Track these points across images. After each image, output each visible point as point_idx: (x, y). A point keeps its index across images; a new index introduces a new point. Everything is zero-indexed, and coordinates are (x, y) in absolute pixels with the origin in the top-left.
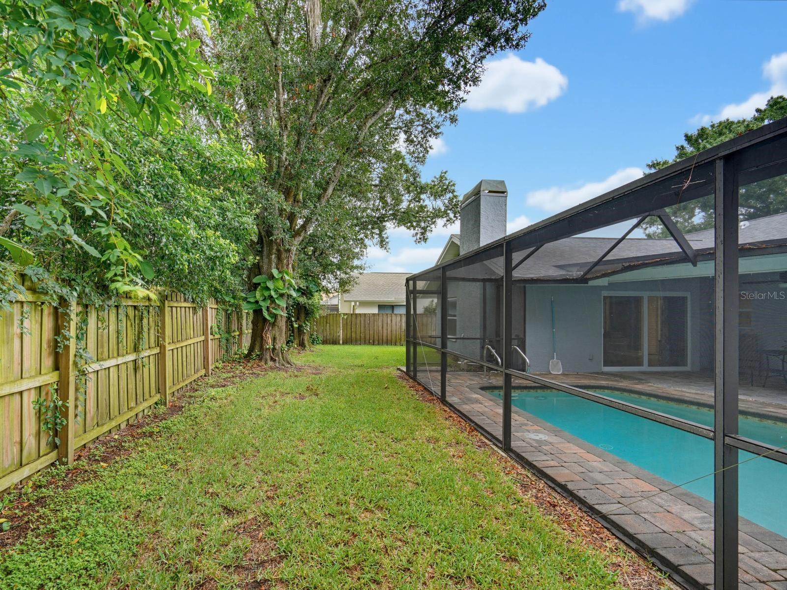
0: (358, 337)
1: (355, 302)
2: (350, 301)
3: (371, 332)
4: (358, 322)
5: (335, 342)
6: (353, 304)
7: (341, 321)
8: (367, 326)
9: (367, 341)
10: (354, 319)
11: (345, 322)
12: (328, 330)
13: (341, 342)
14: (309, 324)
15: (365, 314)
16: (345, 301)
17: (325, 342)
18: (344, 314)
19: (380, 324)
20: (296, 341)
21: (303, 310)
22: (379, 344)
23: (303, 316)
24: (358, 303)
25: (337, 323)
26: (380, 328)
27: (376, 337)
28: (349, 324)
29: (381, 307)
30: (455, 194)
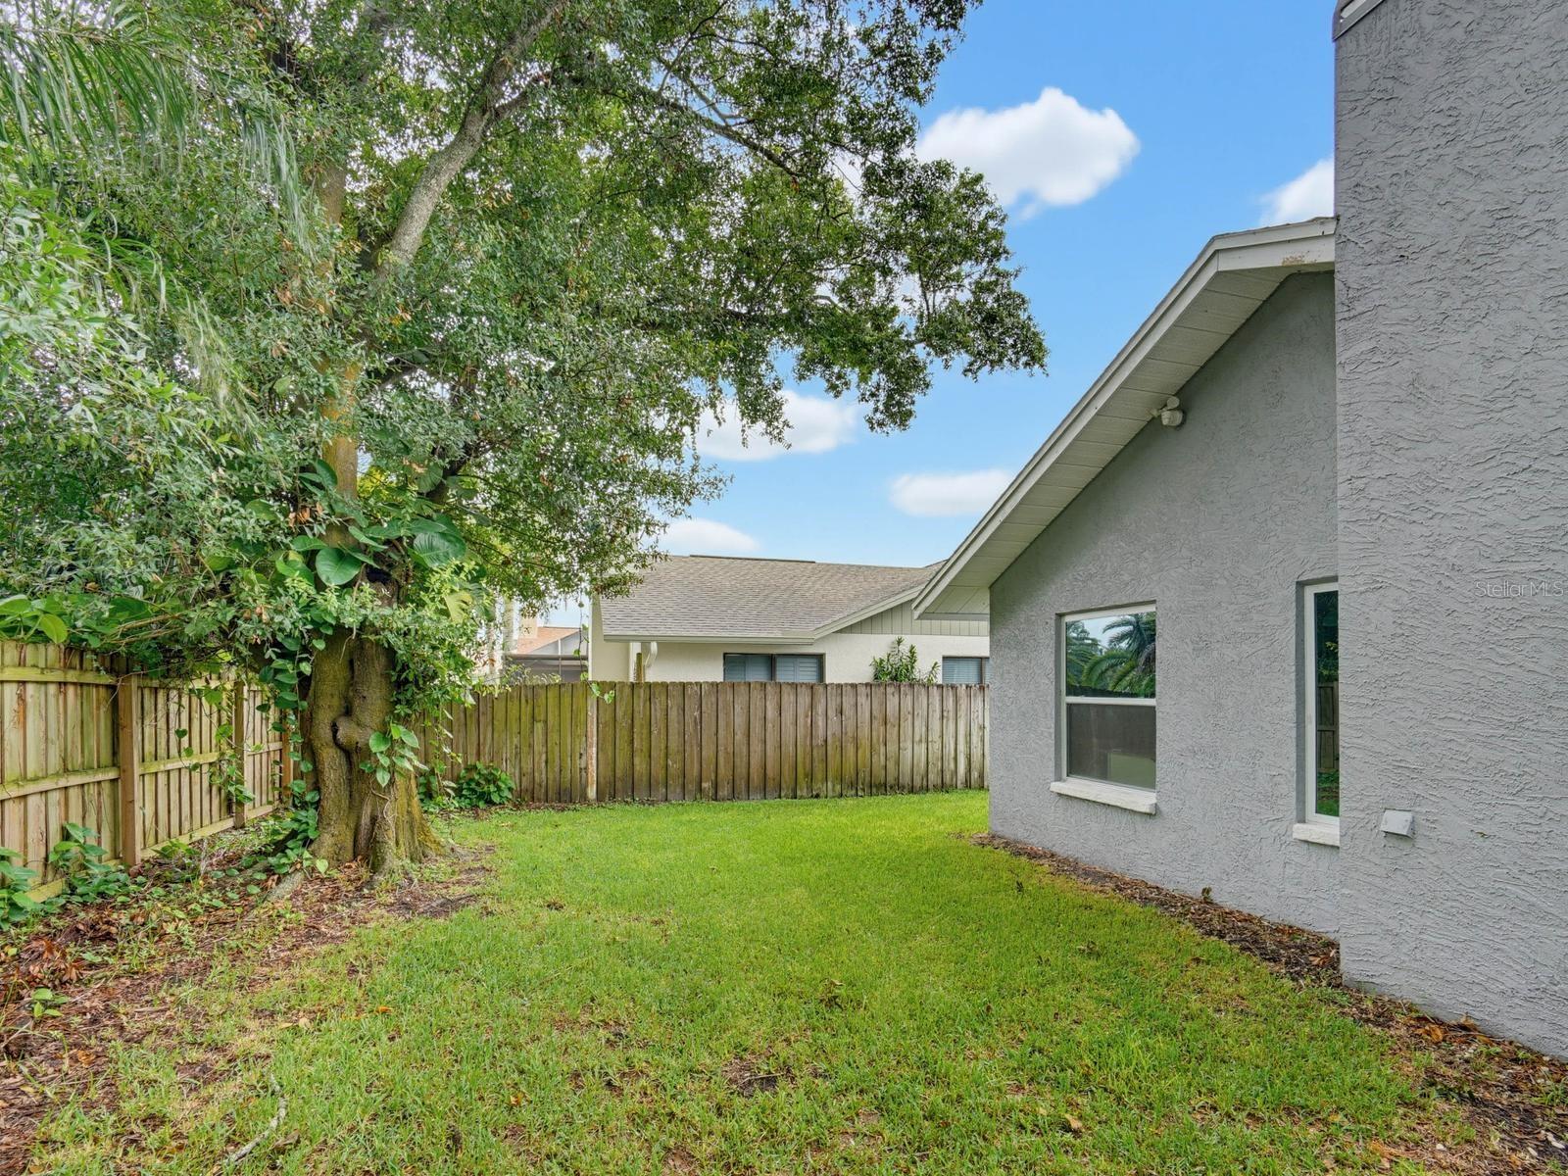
0: (658, 772)
1: (645, 643)
2: (625, 640)
3: (708, 752)
4: (658, 714)
5: (564, 796)
6: (635, 648)
7: (592, 713)
8: (690, 728)
9: (691, 787)
10: (640, 705)
11: (607, 717)
12: (539, 747)
13: (592, 793)
14: (412, 740)
15: (684, 686)
16: (608, 639)
17: (528, 797)
18: (604, 686)
19: (740, 721)
20: (334, 836)
21: (380, 664)
22: (733, 796)
23: (374, 695)
24: (654, 646)
25: (577, 719)
26: (740, 737)
27: (724, 771)
28: (623, 723)
29: (736, 660)
30: (1001, 265)
